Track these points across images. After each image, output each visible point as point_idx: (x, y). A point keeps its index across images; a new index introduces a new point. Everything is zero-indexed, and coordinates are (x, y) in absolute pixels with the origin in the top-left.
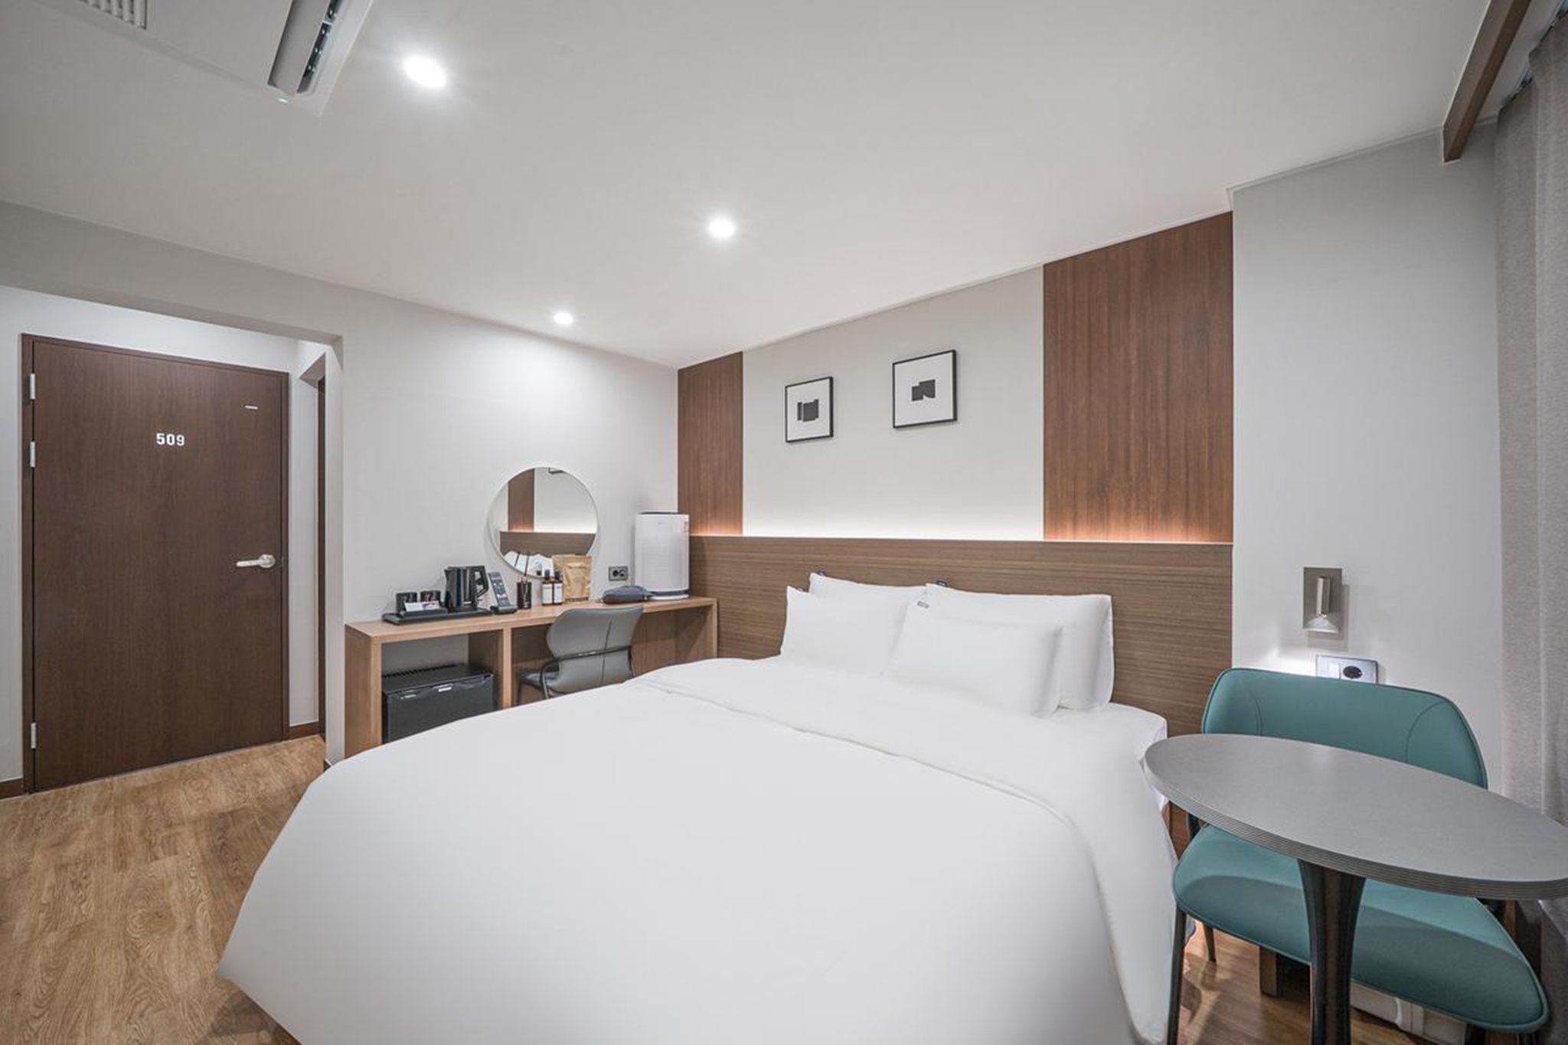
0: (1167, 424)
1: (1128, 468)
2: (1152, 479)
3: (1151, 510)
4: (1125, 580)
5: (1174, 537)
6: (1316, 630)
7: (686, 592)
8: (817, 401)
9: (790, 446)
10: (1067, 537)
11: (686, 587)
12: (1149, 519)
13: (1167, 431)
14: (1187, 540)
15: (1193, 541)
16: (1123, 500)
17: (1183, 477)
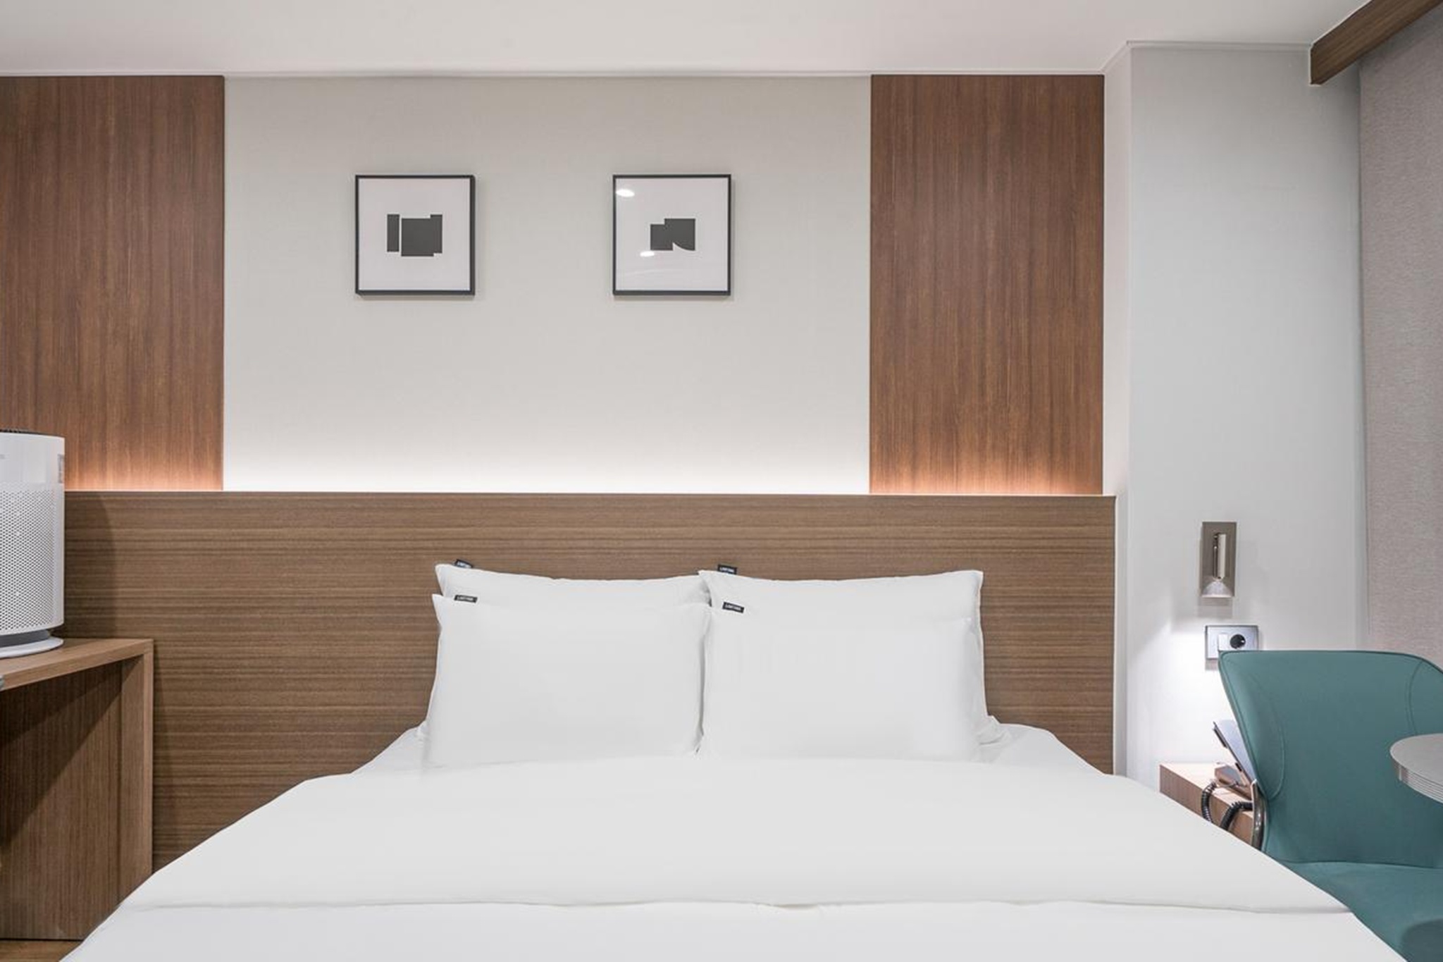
0: (1029, 338)
1: (983, 393)
2: (1012, 408)
3: (1011, 451)
4: (994, 547)
5: (1037, 487)
6: (1214, 596)
7: (56, 632)
8: (437, 219)
9: (363, 303)
10: (903, 488)
11: (58, 620)
12: (1007, 463)
13: (1030, 346)
14: (1051, 493)
15: (1057, 492)
16: (977, 437)
17: (1047, 409)
